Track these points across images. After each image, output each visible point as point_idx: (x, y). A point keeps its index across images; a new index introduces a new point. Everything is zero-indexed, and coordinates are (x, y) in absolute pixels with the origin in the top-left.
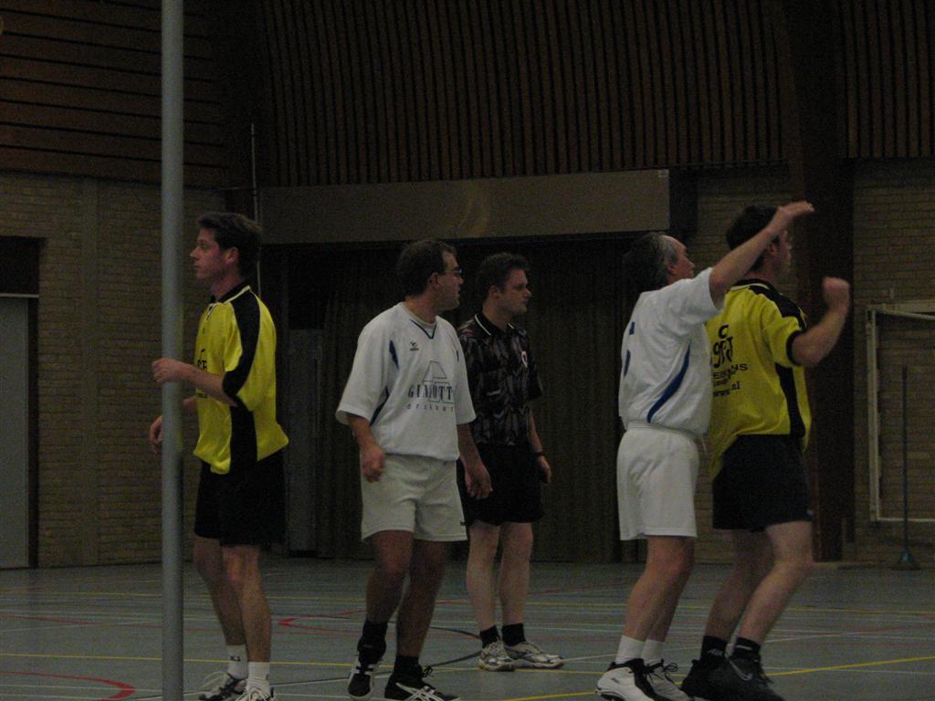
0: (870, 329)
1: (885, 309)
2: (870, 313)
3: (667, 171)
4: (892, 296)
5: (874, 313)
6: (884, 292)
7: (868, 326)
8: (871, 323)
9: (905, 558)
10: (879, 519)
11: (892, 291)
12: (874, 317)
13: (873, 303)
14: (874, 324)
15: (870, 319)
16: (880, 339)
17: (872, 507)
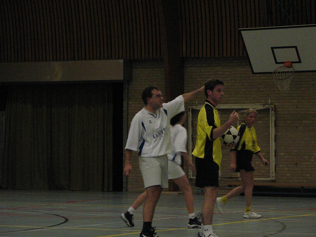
0: (189, 114)
1: (194, 107)
2: (189, 109)
3: (123, 60)
4: (197, 103)
5: (191, 109)
6: (194, 102)
7: (189, 113)
8: (190, 112)
9: (200, 191)
10: (192, 177)
11: (197, 101)
12: (191, 110)
13: (190, 105)
14: (191, 112)
15: (189, 111)
16: (193, 117)
17: (189, 174)
